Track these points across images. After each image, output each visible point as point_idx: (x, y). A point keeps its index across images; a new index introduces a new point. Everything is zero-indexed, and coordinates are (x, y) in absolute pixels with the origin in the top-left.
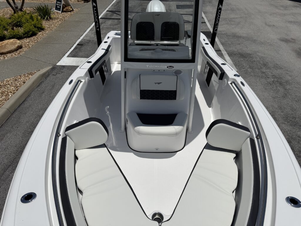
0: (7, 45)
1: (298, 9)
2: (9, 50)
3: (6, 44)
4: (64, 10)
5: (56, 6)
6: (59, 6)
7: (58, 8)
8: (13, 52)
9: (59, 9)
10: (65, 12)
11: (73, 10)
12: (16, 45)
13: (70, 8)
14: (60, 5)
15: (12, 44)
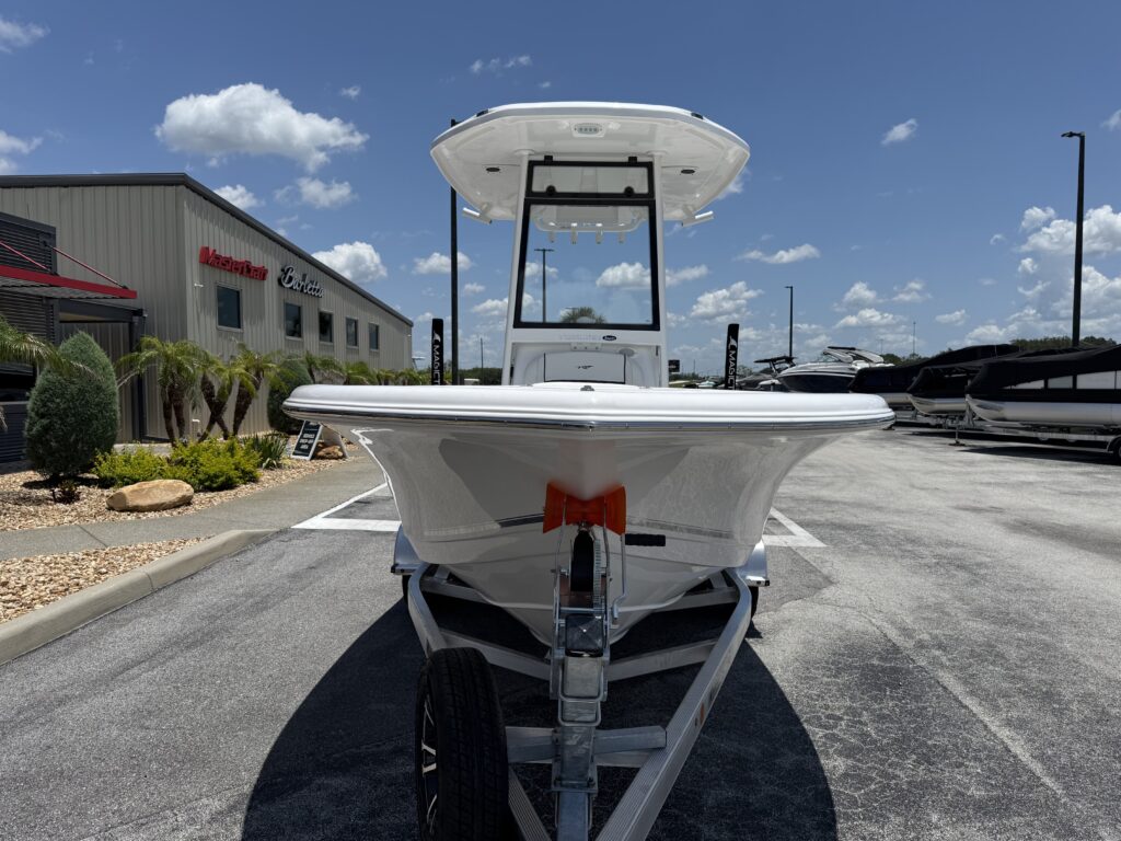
0: (155, 491)
2: (156, 501)
3: (153, 487)
4: (321, 453)
5: (299, 445)
6: (306, 443)
7: (303, 450)
9: (306, 452)
10: (322, 458)
11: (344, 457)
12: (179, 495)
13: (336, 450)
14: (310, 442)
15: (168, 489)
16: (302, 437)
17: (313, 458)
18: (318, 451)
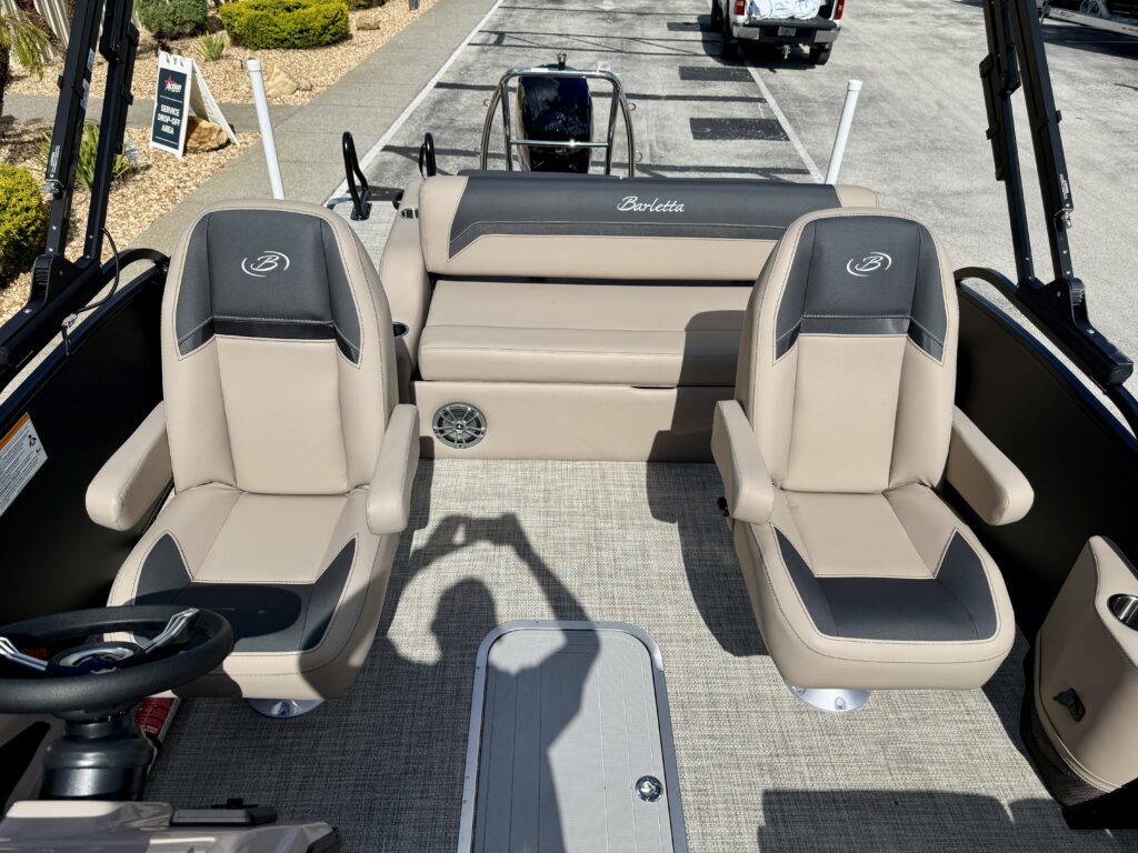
4: (192, 141)
5: (158, 124)
6: (169, 124)
7: (165, 135)
9: (172, 140)
10: (195, 151)
11: (229, 143)
13: (215, 135)
14: (175, 122)
16: (159, 110)
17: (185, 151)
18: (188, 138)
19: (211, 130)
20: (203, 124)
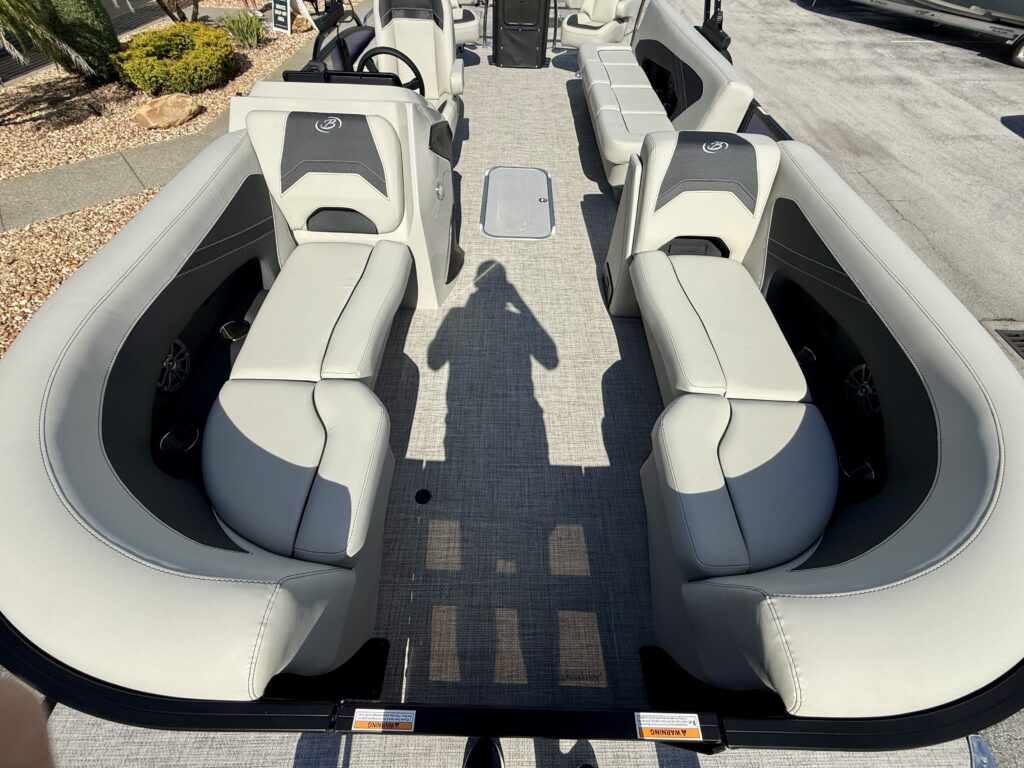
0: (166, 109)
1: (819, 30)
4: (293, 26)
5: (276, 16)
6: (281, 15)
7: (281, 23)
8: (181, 124)
9: (283, 25)
10: (296, 32)
11: (312, 28)
13: (305, 23)
14: (284, 14)
15: (176, 105)
17: (292, 32)
18: (292, 24)
19: (303, 19)
20: (299, 16)
